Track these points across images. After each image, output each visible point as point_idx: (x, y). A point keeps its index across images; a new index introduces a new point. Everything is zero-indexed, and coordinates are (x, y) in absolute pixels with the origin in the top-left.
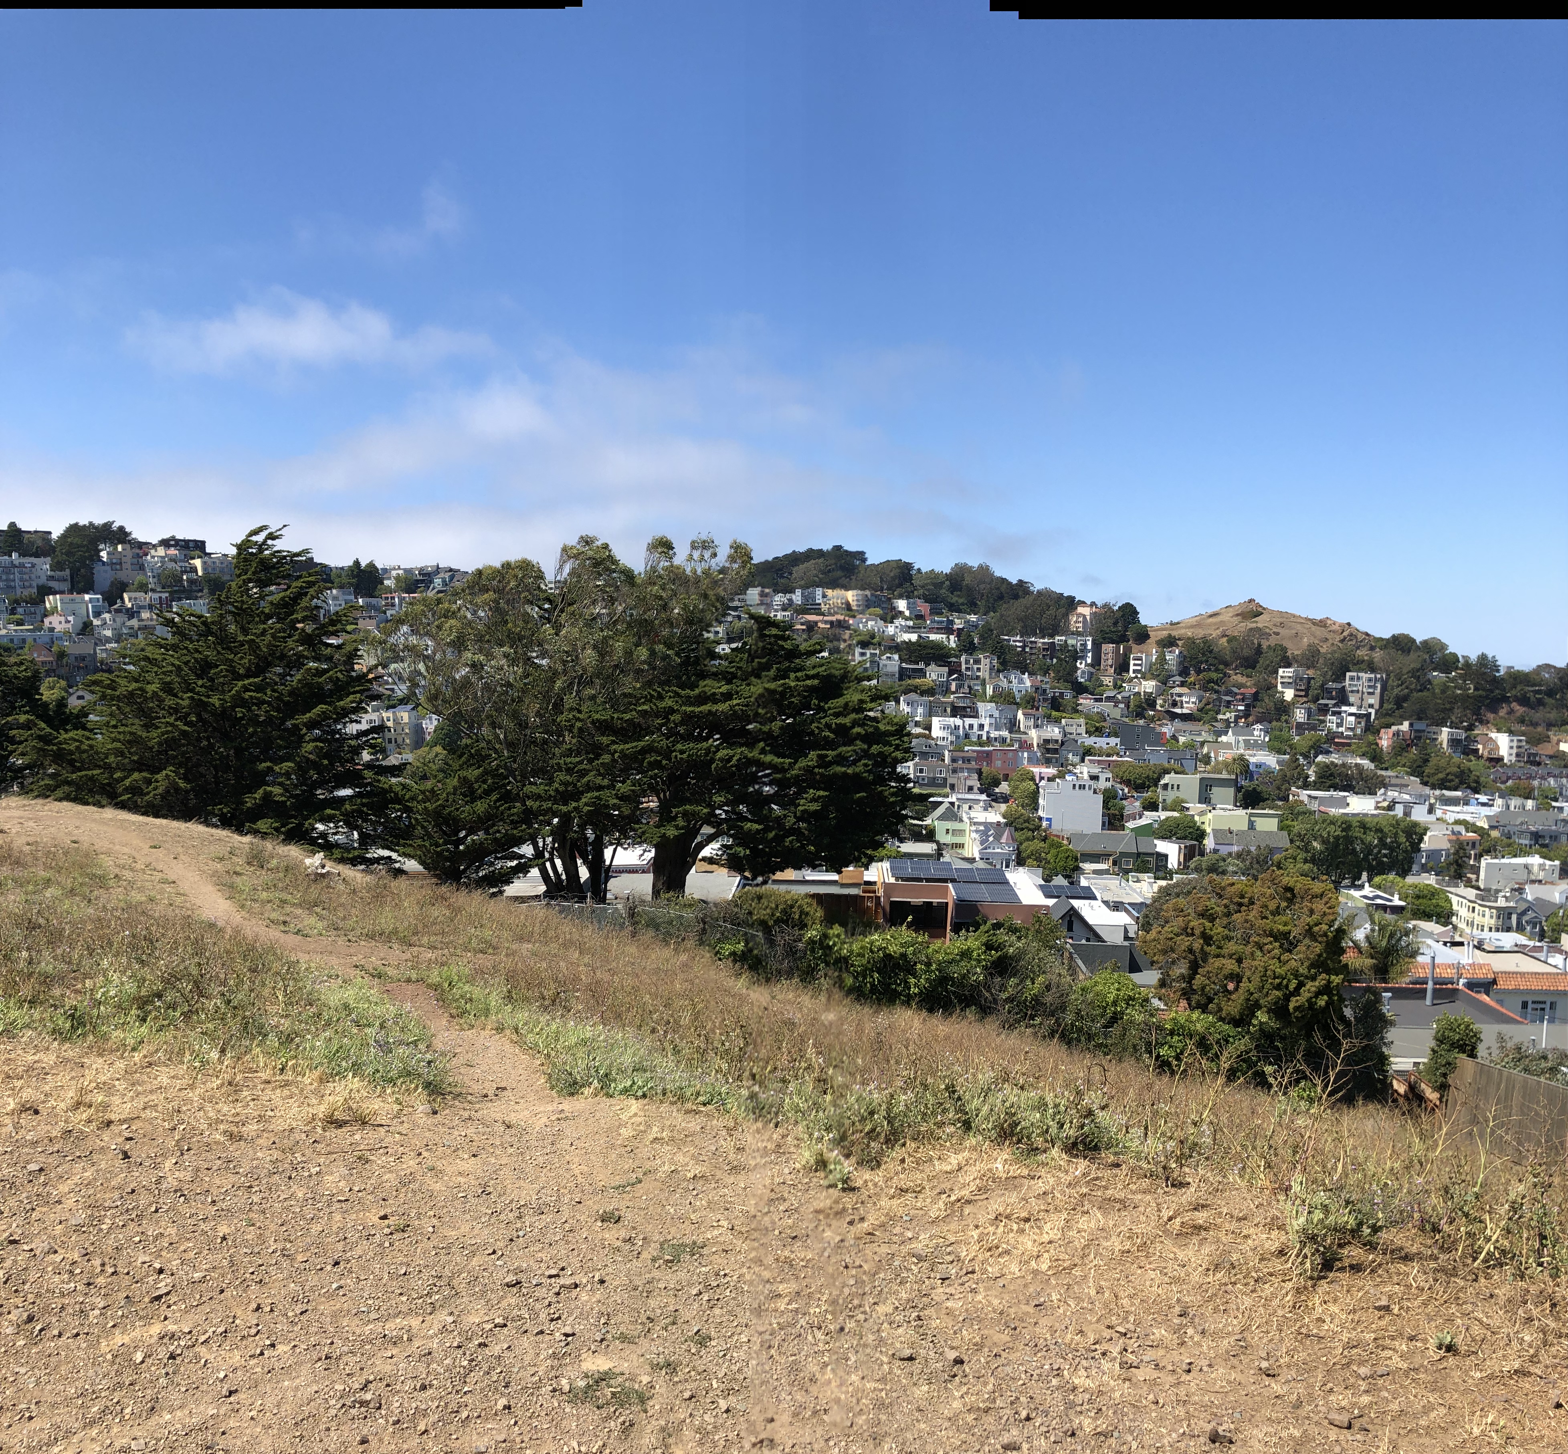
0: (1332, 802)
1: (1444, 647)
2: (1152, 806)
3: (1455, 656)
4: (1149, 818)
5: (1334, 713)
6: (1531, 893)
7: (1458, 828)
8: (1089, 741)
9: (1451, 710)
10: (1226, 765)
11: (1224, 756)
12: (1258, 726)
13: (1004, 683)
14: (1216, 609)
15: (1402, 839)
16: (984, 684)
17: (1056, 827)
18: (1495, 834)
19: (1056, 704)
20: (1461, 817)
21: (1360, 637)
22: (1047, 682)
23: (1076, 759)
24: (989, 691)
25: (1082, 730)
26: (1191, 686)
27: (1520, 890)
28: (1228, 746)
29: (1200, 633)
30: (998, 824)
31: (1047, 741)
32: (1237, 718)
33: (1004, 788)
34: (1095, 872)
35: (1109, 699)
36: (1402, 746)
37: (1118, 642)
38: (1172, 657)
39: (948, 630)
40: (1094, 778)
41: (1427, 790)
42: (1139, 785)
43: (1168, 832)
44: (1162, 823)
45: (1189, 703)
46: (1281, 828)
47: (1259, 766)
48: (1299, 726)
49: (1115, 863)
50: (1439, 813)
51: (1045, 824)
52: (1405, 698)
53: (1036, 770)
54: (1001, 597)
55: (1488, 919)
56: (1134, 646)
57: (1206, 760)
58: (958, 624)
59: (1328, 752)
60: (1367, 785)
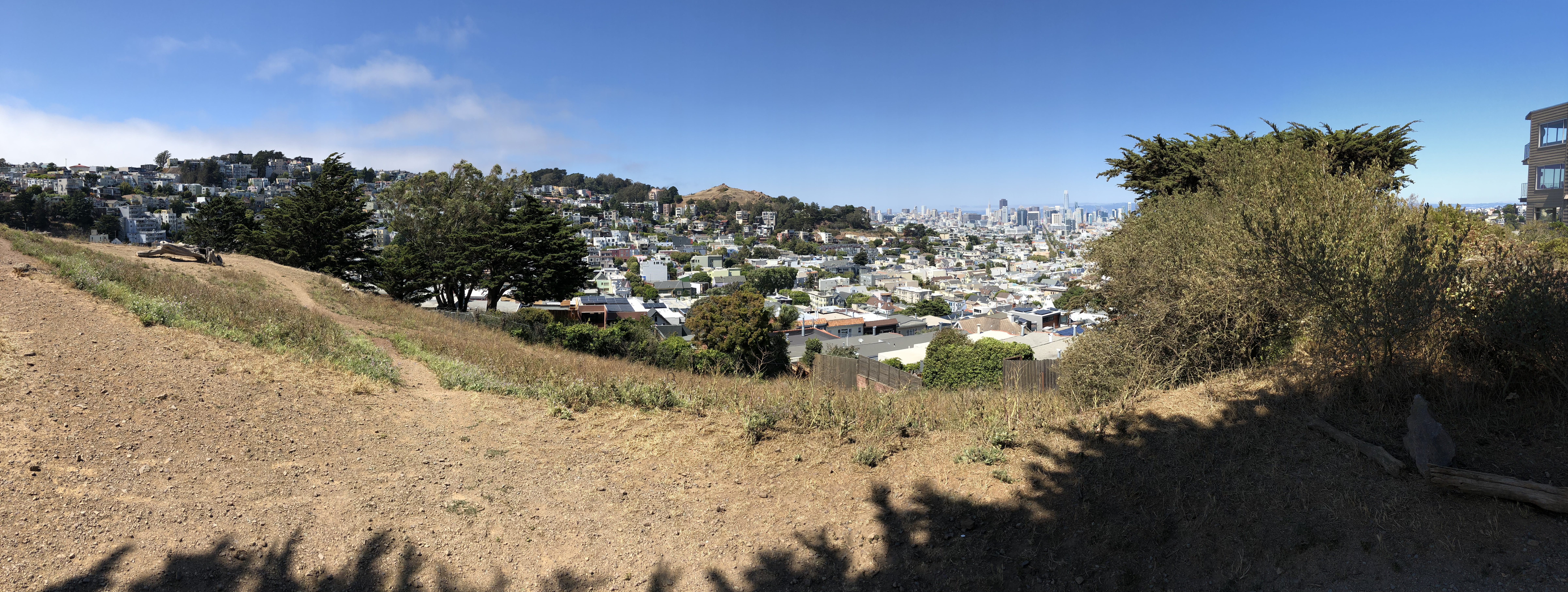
0: (760, 263)
1: (798, 200)
2: (688, 269)
3: (803, 203)
4: (687, 274)
5: (759, 228)
6: (839, 290)
7: (809, 269)
8: (660, 244)
9: (803, 224)
10: (718, 251)
11: (717, 247)
12: (730, 235)
13: (622, 222)
14: (710, 188)
15: (789, 275)
16: (614, 222)
17: (648, 280)
18: (823, 270)
19: (645, 229)
20: (810, 265)
21: (767, 198)
22: (640, 221)
23: (655, 252)
24: (616, 225)
25: (656, 240)
26: (701, 220)
27: (835, 290)
28: (718, 243)
29: (703, 198)
30: (623, 280)
31: (642, 245)
32: (721, 232)
33: (625, 265)
34: (666, 297)
35: (667, 226)
36: (785, 239)
37: (670, 203)
38: (693, 208)
39: (598, 201)
40: (663, 259)
41: (797, 256)
42: (682, 261)
43: (696, 279)
44: (693, 276)
45: (701, 227)
46: (742, 274)
47: (731, 251)
48: (746, 234)
49: (674, 293)
50: (802, 264)
51: (643, 279)
52: (785, 221)
53: (638, 257)
54: (619, 186)
55: (823, 301)
56: (677, 205)
57: (710, 249)
58: (602, 199)
59: (758, 244)
60: (774, 255)
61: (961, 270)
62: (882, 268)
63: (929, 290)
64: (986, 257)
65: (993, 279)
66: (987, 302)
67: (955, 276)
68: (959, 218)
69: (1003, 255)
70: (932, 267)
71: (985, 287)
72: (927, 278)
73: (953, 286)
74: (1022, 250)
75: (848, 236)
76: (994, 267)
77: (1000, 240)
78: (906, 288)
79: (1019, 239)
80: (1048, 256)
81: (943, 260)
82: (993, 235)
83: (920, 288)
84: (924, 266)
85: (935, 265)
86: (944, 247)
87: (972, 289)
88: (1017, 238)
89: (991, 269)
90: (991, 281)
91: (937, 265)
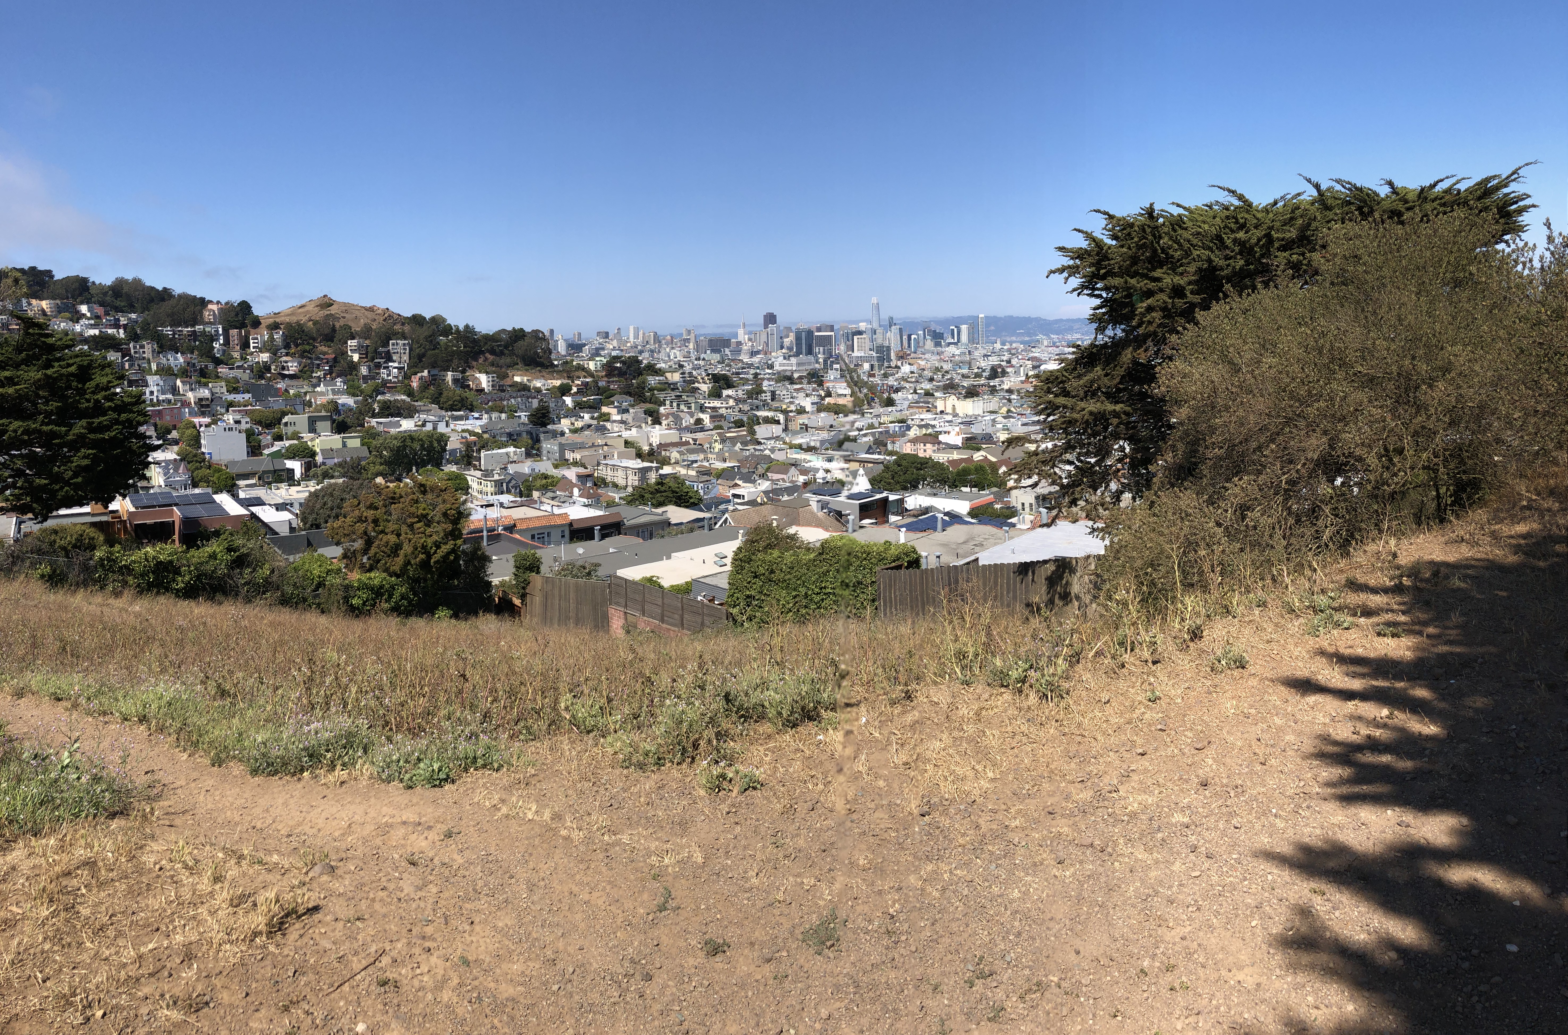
0: (390, 424)
1: (444, 320)
2: (279, 438)
3: (449, 325)
4: (278, 446)
5: (385, 368)
6: (511, 469)
7: (464, 435)
8: (231, 397)
9: (451, 360)
10: (323, 406)
11: (320, 400)
12: (339, 380)
13: (164, 361)
14: (303, 302)
15: (436, 445)
16: (149, 363)
17: (215, 458)
18: (486, 436)
19: (203, 373)
20: (465, 427)
21: (395, 317)
22: (194, 358)
23: (223, 410)
24: (154, 367)
25: (224, 390)
26: (293, 355)
27: (505, 468)
28: (322, 394)
29: (294, 319)
30: (175, 460)
31: (201, 400)
32: (325, 375)
33: (174, 434)
34: (247, 486)
35: (239, 367)
36: (425, 385)
37: (240, 328)
38: (278, 336)
39: (117, 326)
40: (238, 422)
41: (443, 413)
42: (269, 425)
43: (292, 454)
44: (288, 449)
45: (293, 367)
46: (362, 445)
47: (343, 405)
48: (364, 377)
49: (260, 479)
50: (452, 426)
51: (207, 456)
52: (424, 355)
53: (196, 420)
54: (152, 300)
55: (490, 488)
56: (252, 331)
57: (310, 404)
58: (123, 321)
59: (383, 393)
60: (408, 412)
61: (702, 430)
62: (575, 431)
63: (655, 465)
64: (746, 408)
65: (759, 443)
66: (754, 482)
67: (695, 440)
68: (691, 346)
69: (775, 404)
70: (657, 426)
71: (748, 457)
72: (651, 445)
73: (692, 457)
74: (807, 395)
75: (517, 379)
76: (759, 423)
77: (769, 379)
78: (615, 461)
79: (800, 378)
80: (850, 405)
81: (673, 414)
82: (752, 371)
83: (639, 461)
84: (643, 425)
85: (660, 424)
86: (673, 394)
87: (725, 460)
88: (796, 375)
89: (756, 428)
90: (757, 447)
91: (664, 422)
